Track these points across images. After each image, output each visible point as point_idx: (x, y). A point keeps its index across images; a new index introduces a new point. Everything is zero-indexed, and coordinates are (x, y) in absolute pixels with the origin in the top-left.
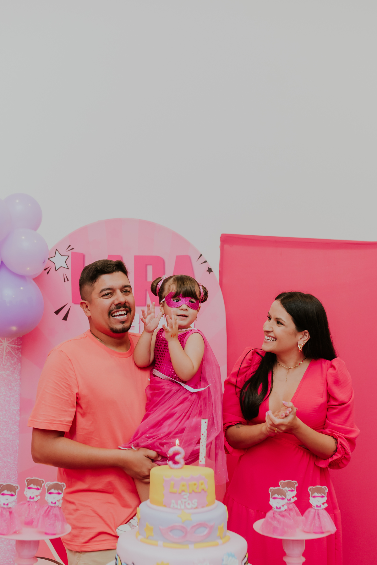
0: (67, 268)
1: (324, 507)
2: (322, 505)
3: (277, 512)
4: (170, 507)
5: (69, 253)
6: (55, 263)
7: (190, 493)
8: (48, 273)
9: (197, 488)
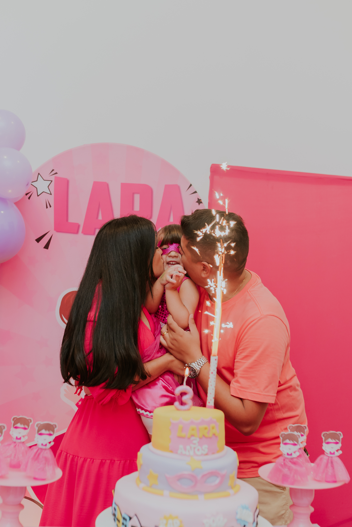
0: (50, 193)
1: (338, 455)
2: (336, 452)
3: (288, 459)
4: (177, 453)
5: (53, 178)
6: (37, 188)
7: (200, 438)
8: (29, 198)
9: (208, 433)
